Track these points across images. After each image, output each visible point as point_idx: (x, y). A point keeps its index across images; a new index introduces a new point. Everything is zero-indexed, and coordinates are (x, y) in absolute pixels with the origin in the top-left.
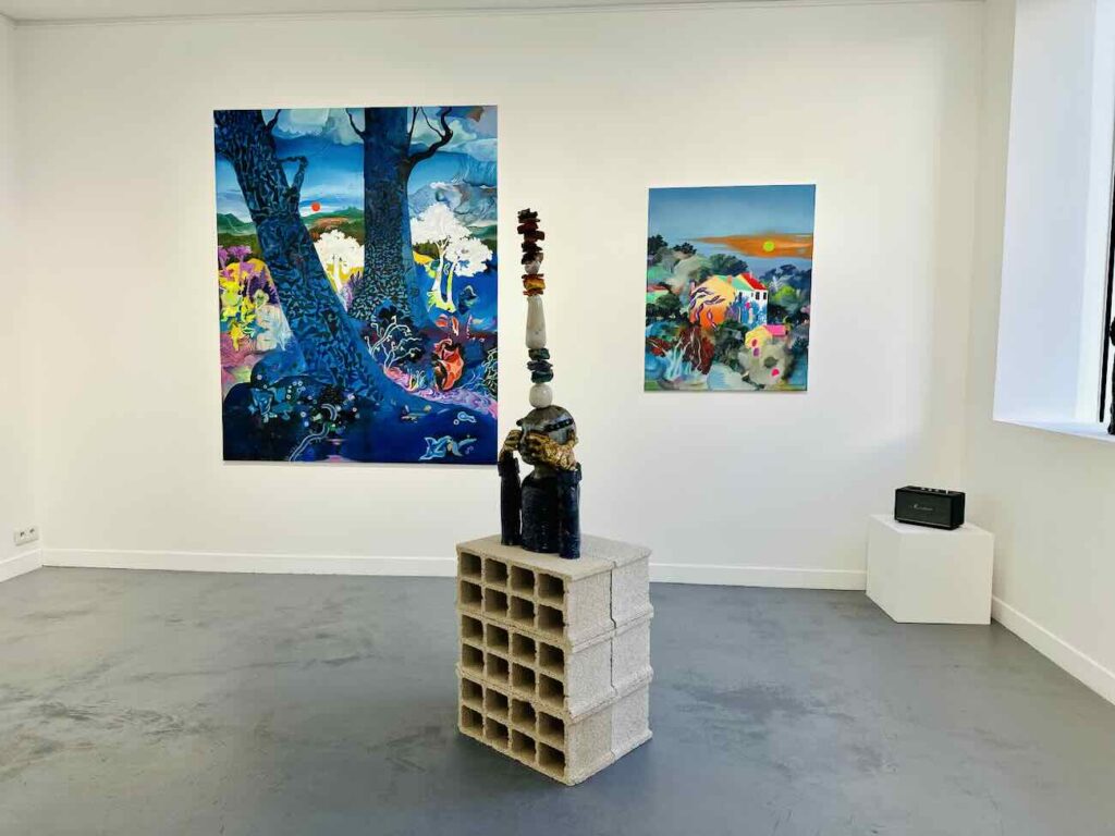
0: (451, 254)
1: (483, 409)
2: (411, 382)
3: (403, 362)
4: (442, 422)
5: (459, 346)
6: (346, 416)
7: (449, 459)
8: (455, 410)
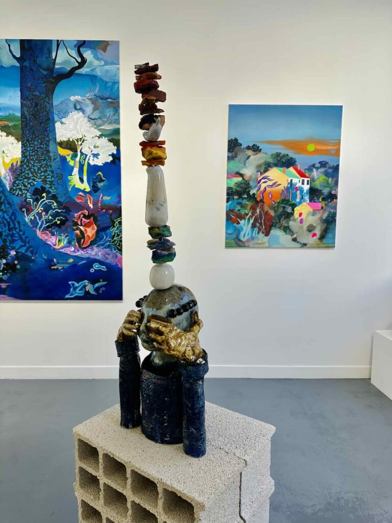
0: (86, 148)
1: (110, 260)
2: (57, 242)
3: (51, 227)
4: (81, 271)
5: (93, 216)
6: (10, 267)
7: (87, 297)
8: (91, 262)
